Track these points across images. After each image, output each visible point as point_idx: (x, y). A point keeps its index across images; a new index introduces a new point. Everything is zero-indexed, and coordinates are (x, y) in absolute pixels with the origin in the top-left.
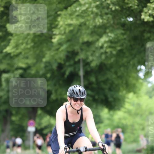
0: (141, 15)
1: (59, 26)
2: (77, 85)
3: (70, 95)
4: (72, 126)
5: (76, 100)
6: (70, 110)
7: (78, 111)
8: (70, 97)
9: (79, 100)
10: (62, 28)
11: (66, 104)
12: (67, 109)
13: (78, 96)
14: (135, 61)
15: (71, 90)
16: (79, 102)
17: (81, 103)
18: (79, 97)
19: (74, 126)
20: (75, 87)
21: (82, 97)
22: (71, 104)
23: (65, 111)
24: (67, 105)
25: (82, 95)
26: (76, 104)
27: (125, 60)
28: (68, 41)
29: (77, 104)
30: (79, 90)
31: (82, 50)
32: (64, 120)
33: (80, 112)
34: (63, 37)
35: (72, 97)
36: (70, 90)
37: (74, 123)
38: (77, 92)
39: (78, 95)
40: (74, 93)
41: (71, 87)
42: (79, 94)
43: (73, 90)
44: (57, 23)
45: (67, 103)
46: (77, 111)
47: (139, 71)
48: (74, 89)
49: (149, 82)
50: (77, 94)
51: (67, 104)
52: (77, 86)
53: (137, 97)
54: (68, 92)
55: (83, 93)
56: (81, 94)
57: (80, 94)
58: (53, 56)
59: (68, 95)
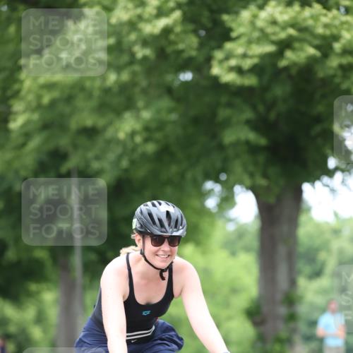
0: (210, 67)
1: (23, 93)
2: (161, 201)
3: (142, 227)
4: (144, 313)
5: (158, 241)
6: (139, 268)
7: (162, 271)
8: (140, 233)
9: (166, 240)
10: (31, 97)
11: (128, 254)
12: (131, 266)
13: (163, 230)
14: (198, 171)
15: (145, 212)
16: (166, 247)
17: (171, 251)
18: (167, 232)
19: (148, 312)
20: (154, 205)
21: (175, 234)
22: (142, 253)
23: (127, 271)
24: (130, 256)
25: (176, 227)
26: (158, 251)
27: (174, 169)
28: (46, 126)
29: (160, 253)
30: (168, 213)
31: (75, 146)
32: (124, 297)
33: (166, 275)
34: (36, 116)
35: (148, 234)
36: (141, 212)
37: (148, 306)
38: (160, 220)
39: (165, 228)
40: (154, 223)
41: (142, 206)
42: (166, 224)
43: (150, 215)
44: (16, 87)
45: (130, 249)
46: (159, 271)
47: (204, 195)
48: (154, 211)
49: (230, 220)
50: (162, 225)
51: (132, 252)
52: (160, 204)
53: (204, 253)
54: (135, 221)
55: (177, 221)
56: (173, 224)
57: (169, 225)
58: (9, 163)
59: (134, 227)
